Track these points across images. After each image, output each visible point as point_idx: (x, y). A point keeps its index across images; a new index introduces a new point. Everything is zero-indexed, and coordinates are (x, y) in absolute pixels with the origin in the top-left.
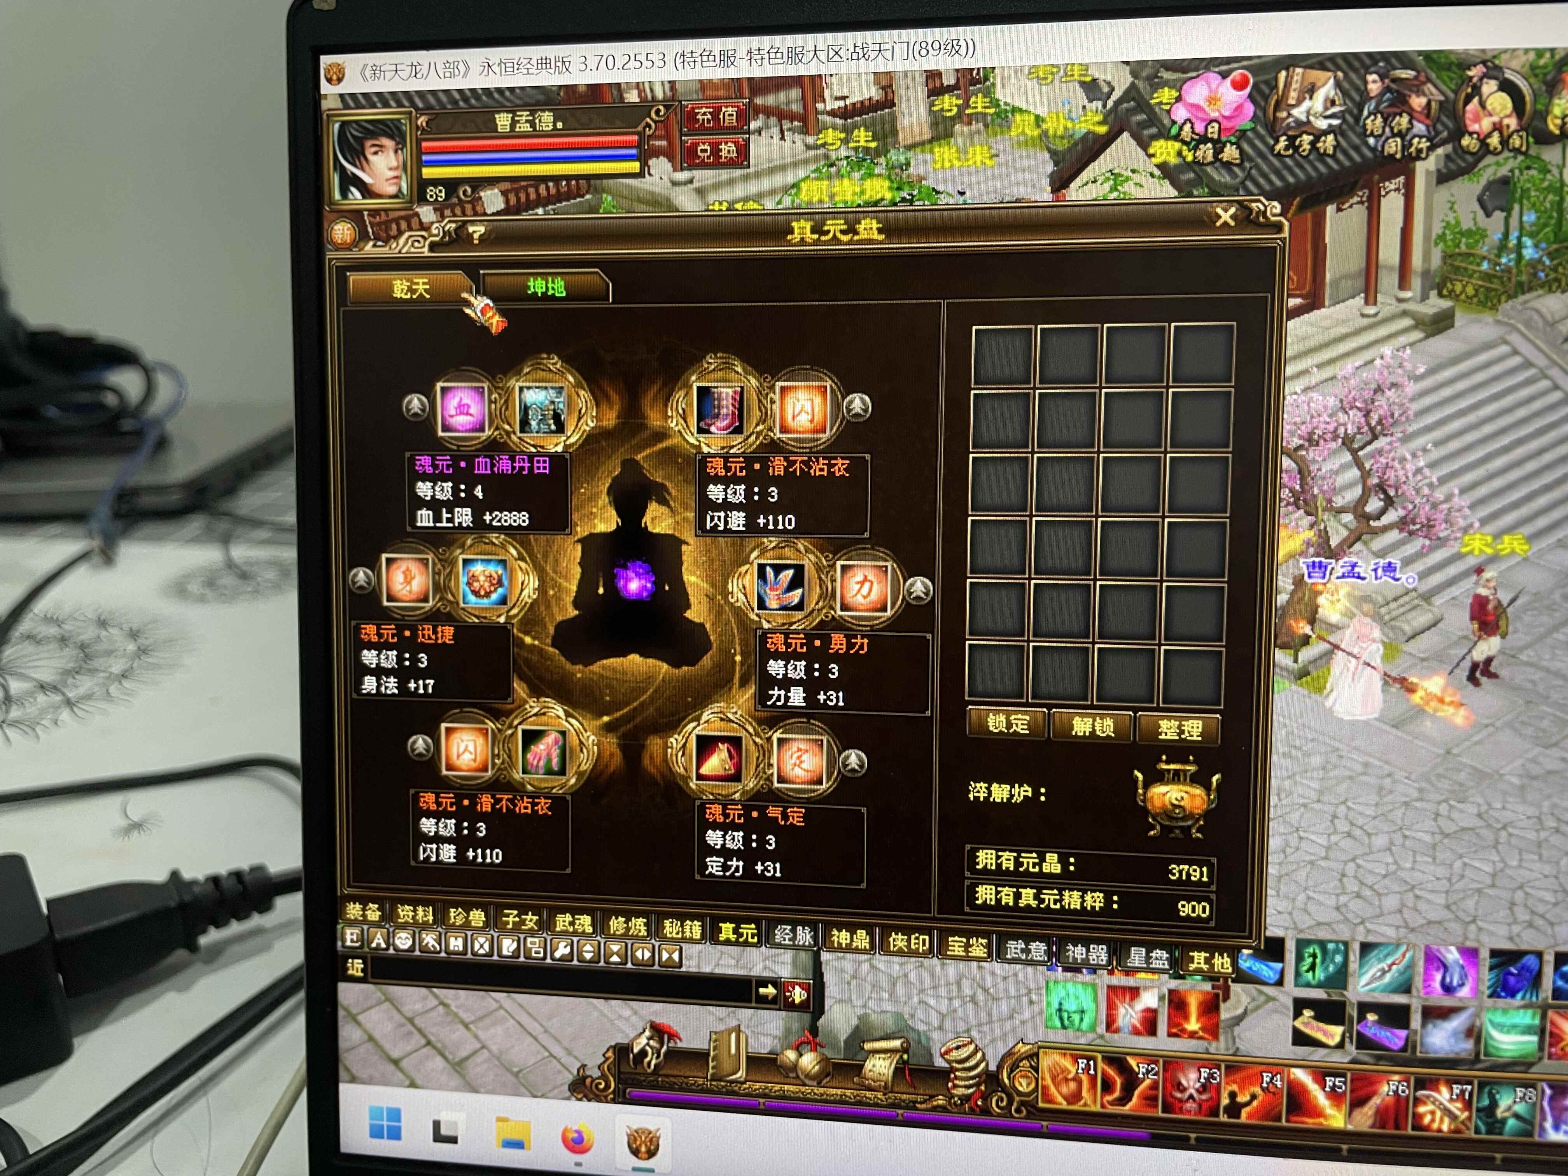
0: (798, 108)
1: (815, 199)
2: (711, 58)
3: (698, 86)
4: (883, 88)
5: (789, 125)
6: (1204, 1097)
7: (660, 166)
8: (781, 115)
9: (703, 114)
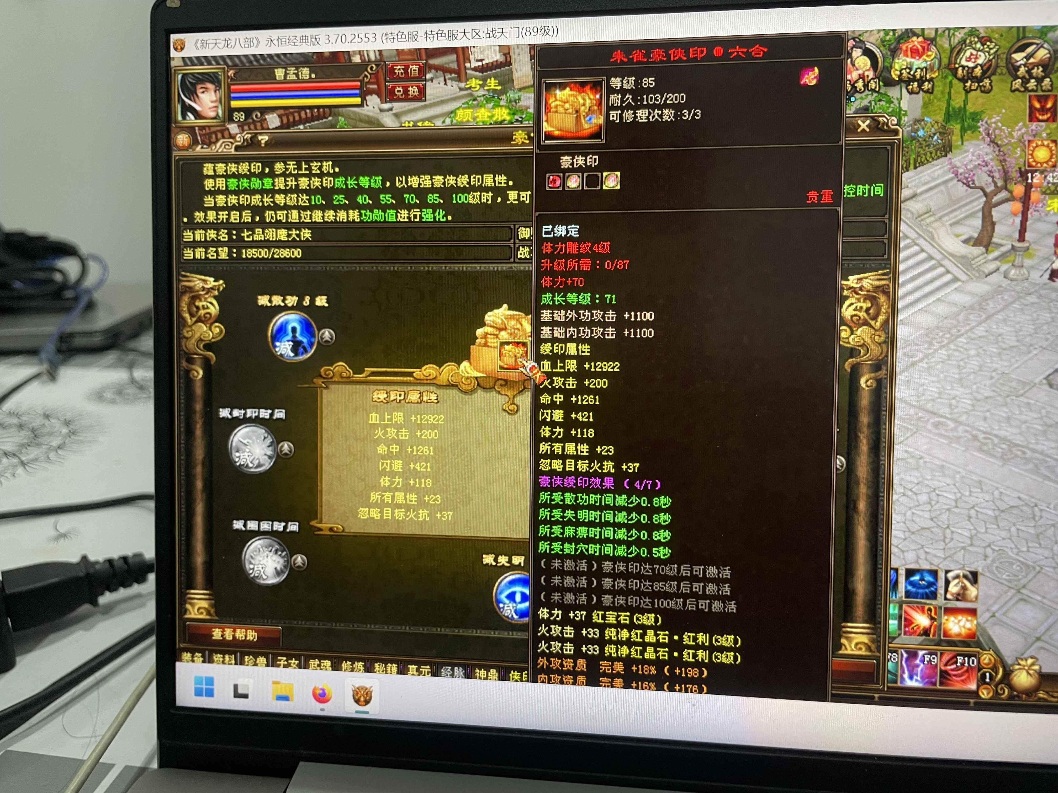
0: (454, 66)
1: (465, 120)
2: (403, 36)
3: (395, 52)
4: (505, 55)
5: (449, 76)
7: (373, 100)
8: (444, 70)
9: (399, 70)
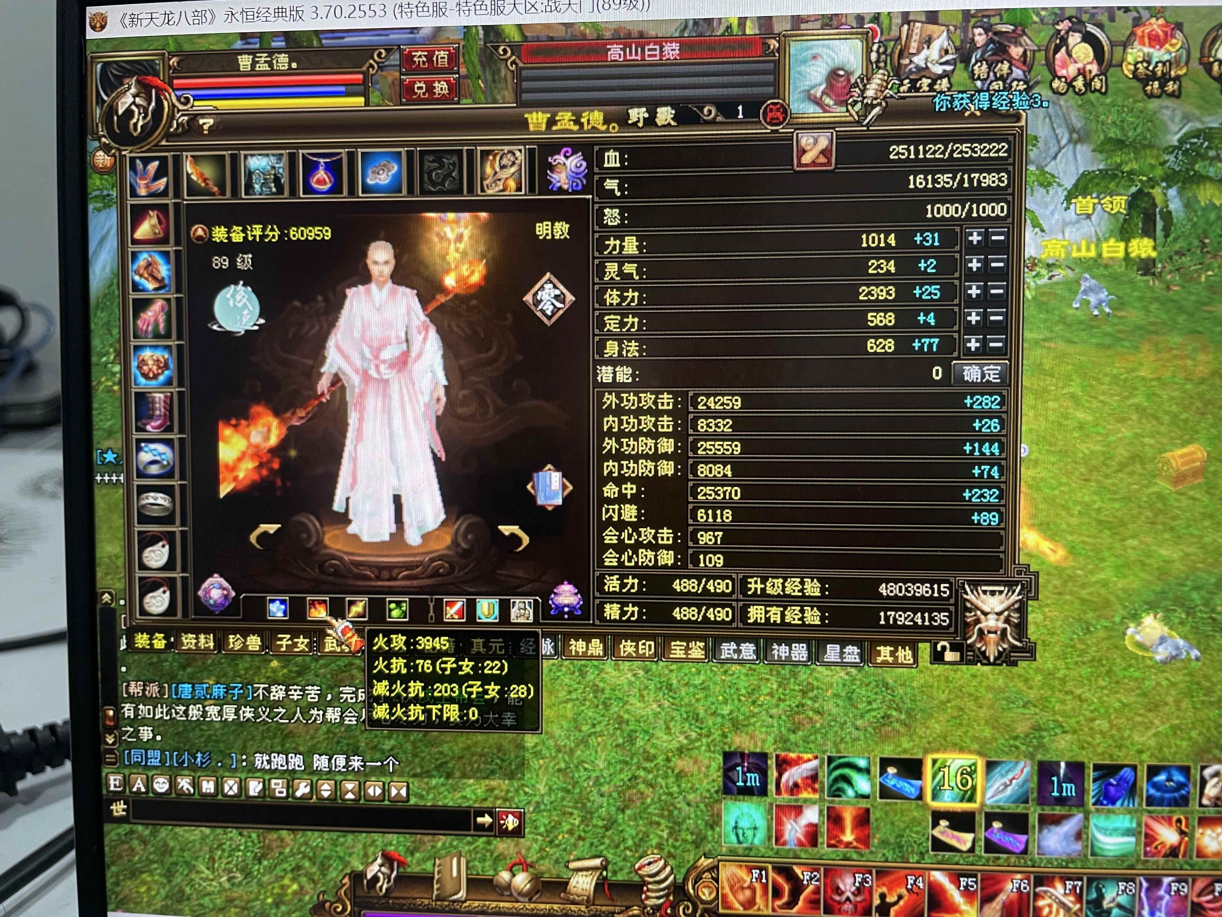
2: (426, 9)
6: (859, 899)
9: (420, 56)
